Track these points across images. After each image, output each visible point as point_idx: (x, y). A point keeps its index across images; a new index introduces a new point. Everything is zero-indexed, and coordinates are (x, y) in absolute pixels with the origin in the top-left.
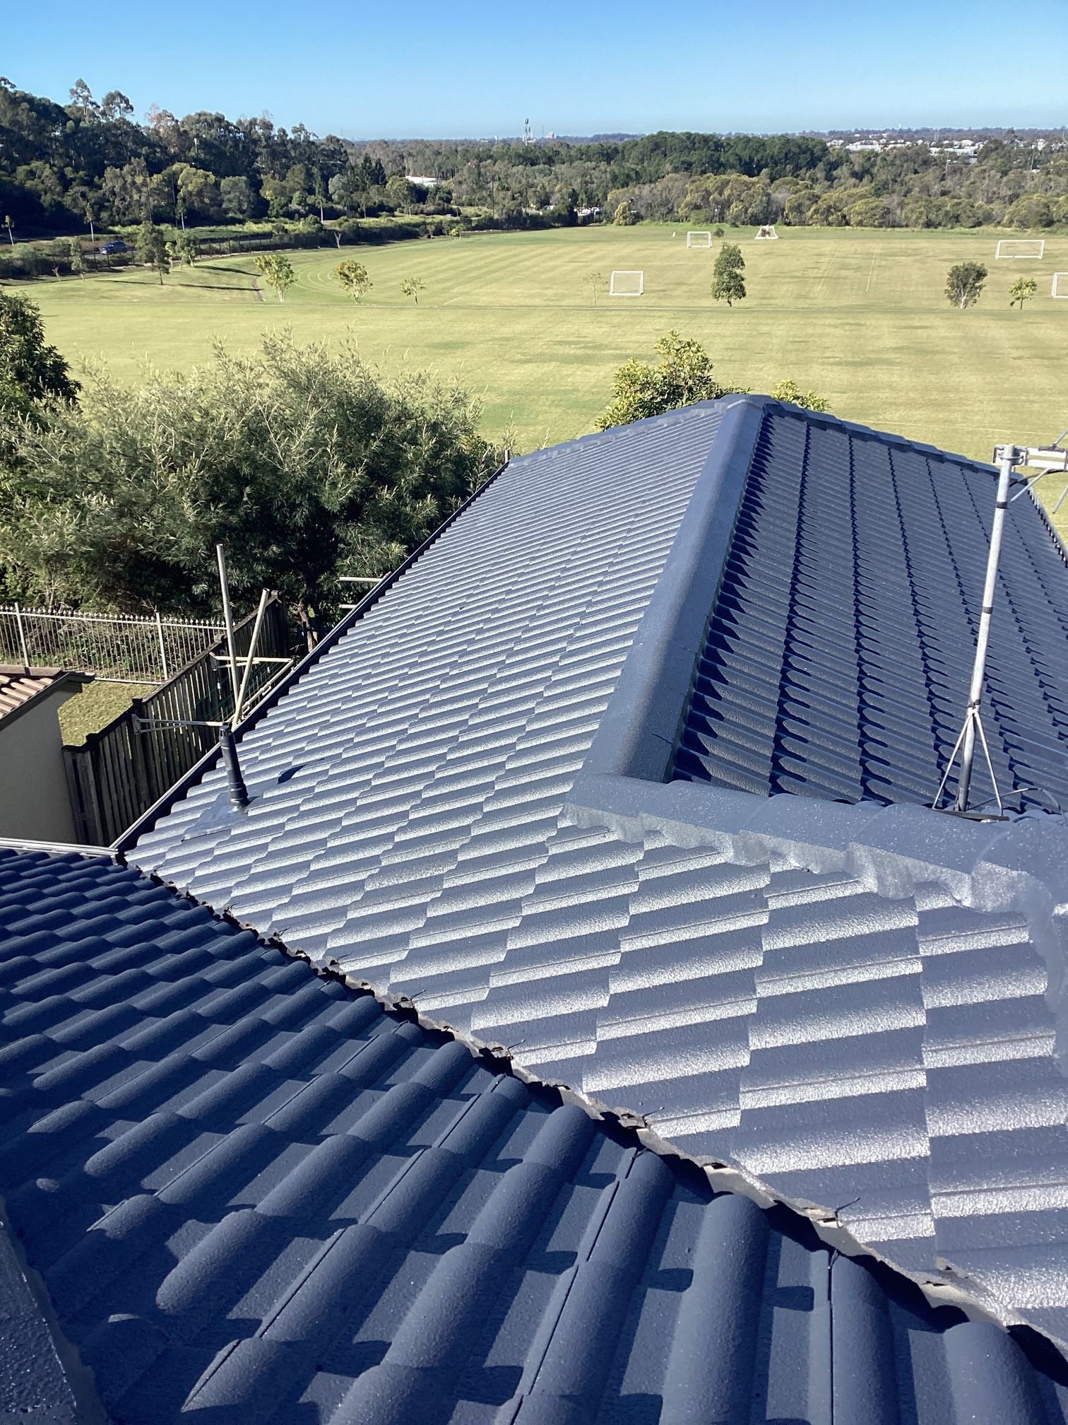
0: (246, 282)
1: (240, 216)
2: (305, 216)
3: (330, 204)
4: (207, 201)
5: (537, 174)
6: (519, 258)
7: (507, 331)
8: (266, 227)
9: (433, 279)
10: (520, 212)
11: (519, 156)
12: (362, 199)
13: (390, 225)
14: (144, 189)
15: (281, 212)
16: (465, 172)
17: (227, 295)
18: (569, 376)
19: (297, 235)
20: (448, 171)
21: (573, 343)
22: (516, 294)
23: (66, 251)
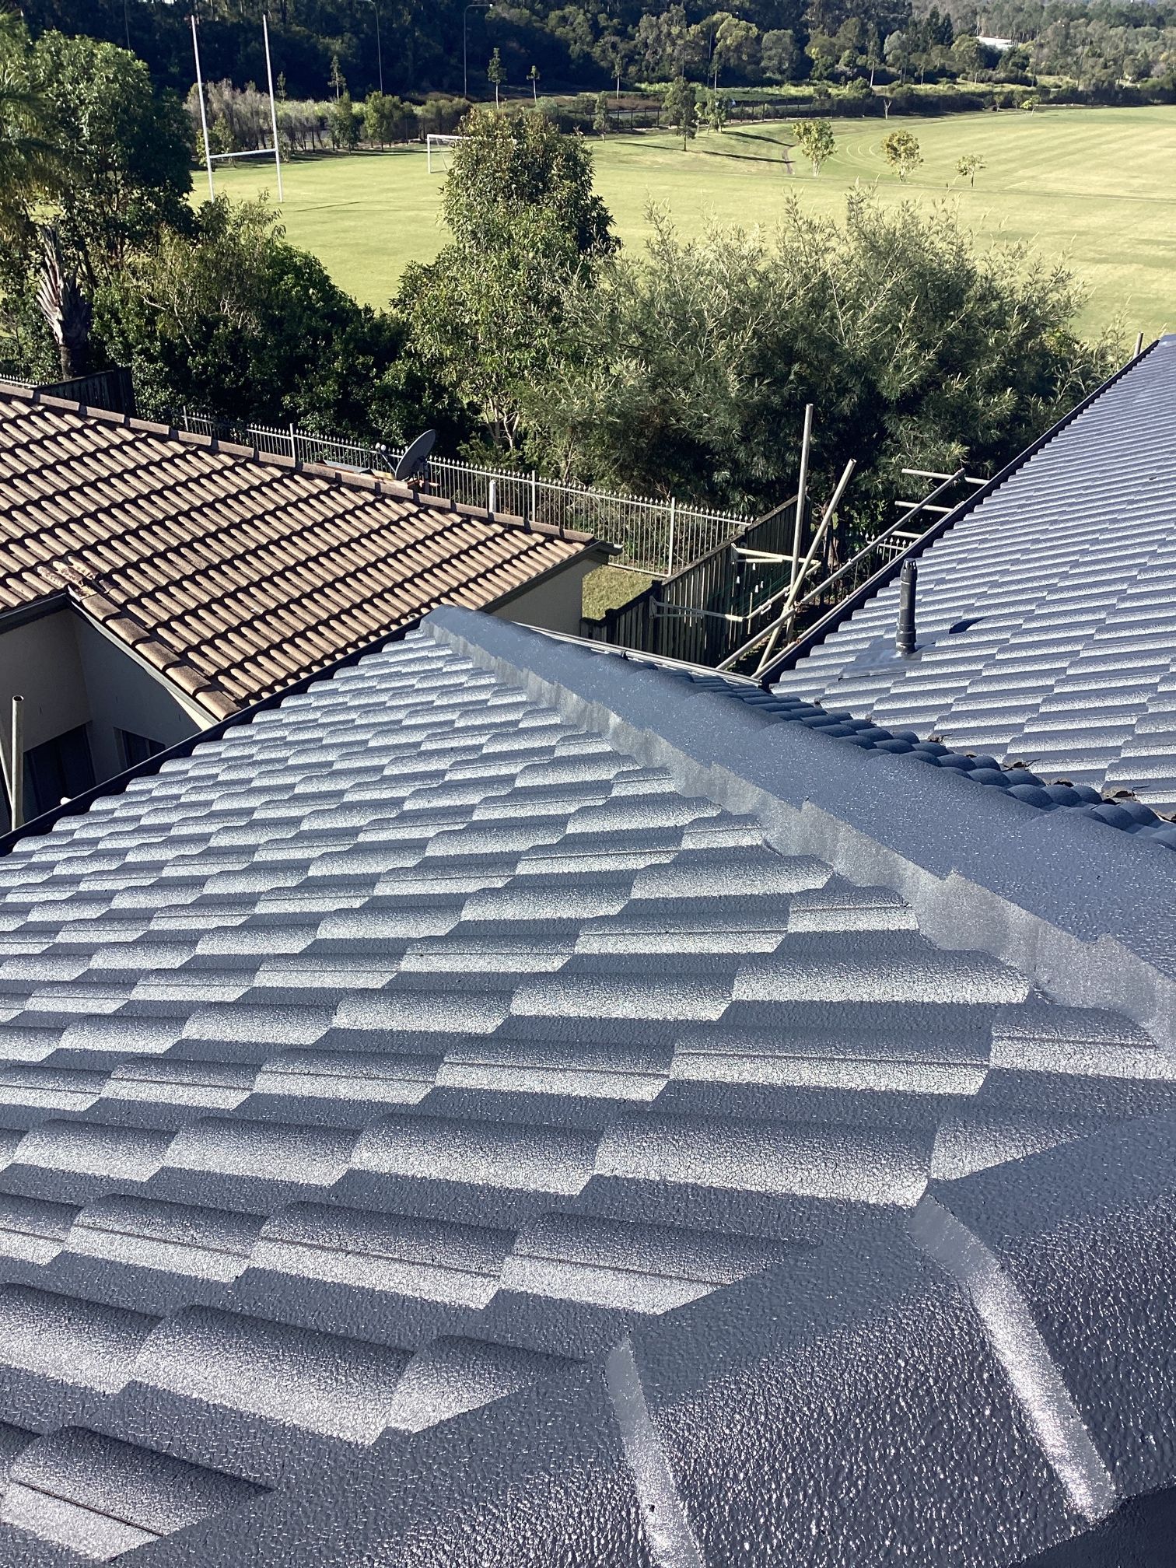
0: (776, 152)
1: (778, 77)
2: (853, 79)
3: (883, 66)
4: (745, 57)
5: (1140, 38)
6: (1103, 139)
7: (1081, 223)
8: (806, 91)
9: (993, 159)
10: (1112, 84)
11: (1120, 14)
12: (921, 63)
13: (950, 93)
14: (680, 42)
15: (825, 74)
16: (1049, 32)
17: (754, 167)
18: (1153, 281)
19: (840, 101)
20: (1028, 32)
21: (1165, 243)
22: (1095, 182)
23: (590, 108)
